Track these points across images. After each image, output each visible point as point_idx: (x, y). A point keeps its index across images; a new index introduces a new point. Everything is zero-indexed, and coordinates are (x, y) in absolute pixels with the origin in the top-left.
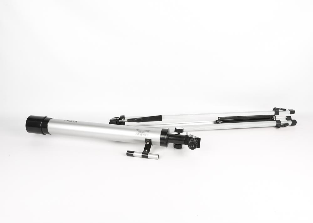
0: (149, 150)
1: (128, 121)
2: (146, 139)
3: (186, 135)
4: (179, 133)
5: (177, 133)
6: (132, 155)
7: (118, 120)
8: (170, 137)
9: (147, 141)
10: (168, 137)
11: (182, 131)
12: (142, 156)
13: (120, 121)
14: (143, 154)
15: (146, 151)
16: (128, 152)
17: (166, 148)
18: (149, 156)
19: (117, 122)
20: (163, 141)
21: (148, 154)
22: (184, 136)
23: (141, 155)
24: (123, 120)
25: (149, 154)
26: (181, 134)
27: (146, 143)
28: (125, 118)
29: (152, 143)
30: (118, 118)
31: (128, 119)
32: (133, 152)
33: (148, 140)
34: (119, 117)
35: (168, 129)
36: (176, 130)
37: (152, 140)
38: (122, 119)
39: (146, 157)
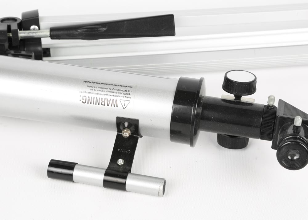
0: (129, 161)
1: (53, 37)
2: (118, 118)
3: (266, 104)
4: (238, 97)
5: (231, 97)
6: (69, 178)
7: (15, 33)
8: (207, 113)
9: (124, 128)
10: (200, 111)
11: (250, 88)
12: (105, 181)
13: (22, 34)
14: (106, 174)
15: (121, 162)
16: (54, 163)
17: (192, 148)
18: (130, 182)
19: (10, 38)
20: (179, 127)
21: (125, 178)
22: (258, 106)
23: (101, 177)
24: (33, 32)
25: (129, 176)
26: (245, 98)
27: (119, 130)
28: (42, 24)
29: (142, 132)
30: (14, 20)
31: (52, 30)
32: (71, 166)
33: (126, 124)
34: (20, 17)
35: (201, 81)
36: (228, 85)
37: (141, 123)
38: (28, 29)
39: (122, 187)
